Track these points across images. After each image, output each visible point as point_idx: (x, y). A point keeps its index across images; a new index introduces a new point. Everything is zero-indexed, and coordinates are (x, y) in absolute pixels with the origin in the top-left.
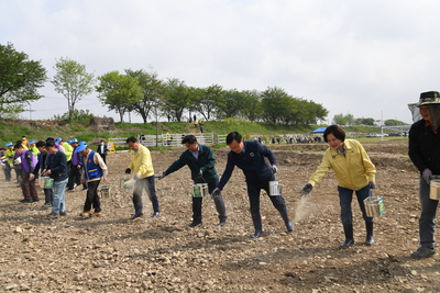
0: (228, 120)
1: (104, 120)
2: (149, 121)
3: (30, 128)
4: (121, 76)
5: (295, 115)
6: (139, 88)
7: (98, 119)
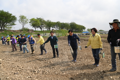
0: (62, 30)
1: (31, 30)
3: (13, 32)
4: (35, 19)
5: (78, 29)
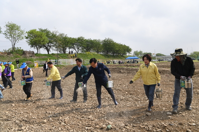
0: (87, 53)
1: (30, 52)
2: (50, 53)
4: (38, 32)
5: (117, 51)
6: (46, 38)
7: (27, 52)
